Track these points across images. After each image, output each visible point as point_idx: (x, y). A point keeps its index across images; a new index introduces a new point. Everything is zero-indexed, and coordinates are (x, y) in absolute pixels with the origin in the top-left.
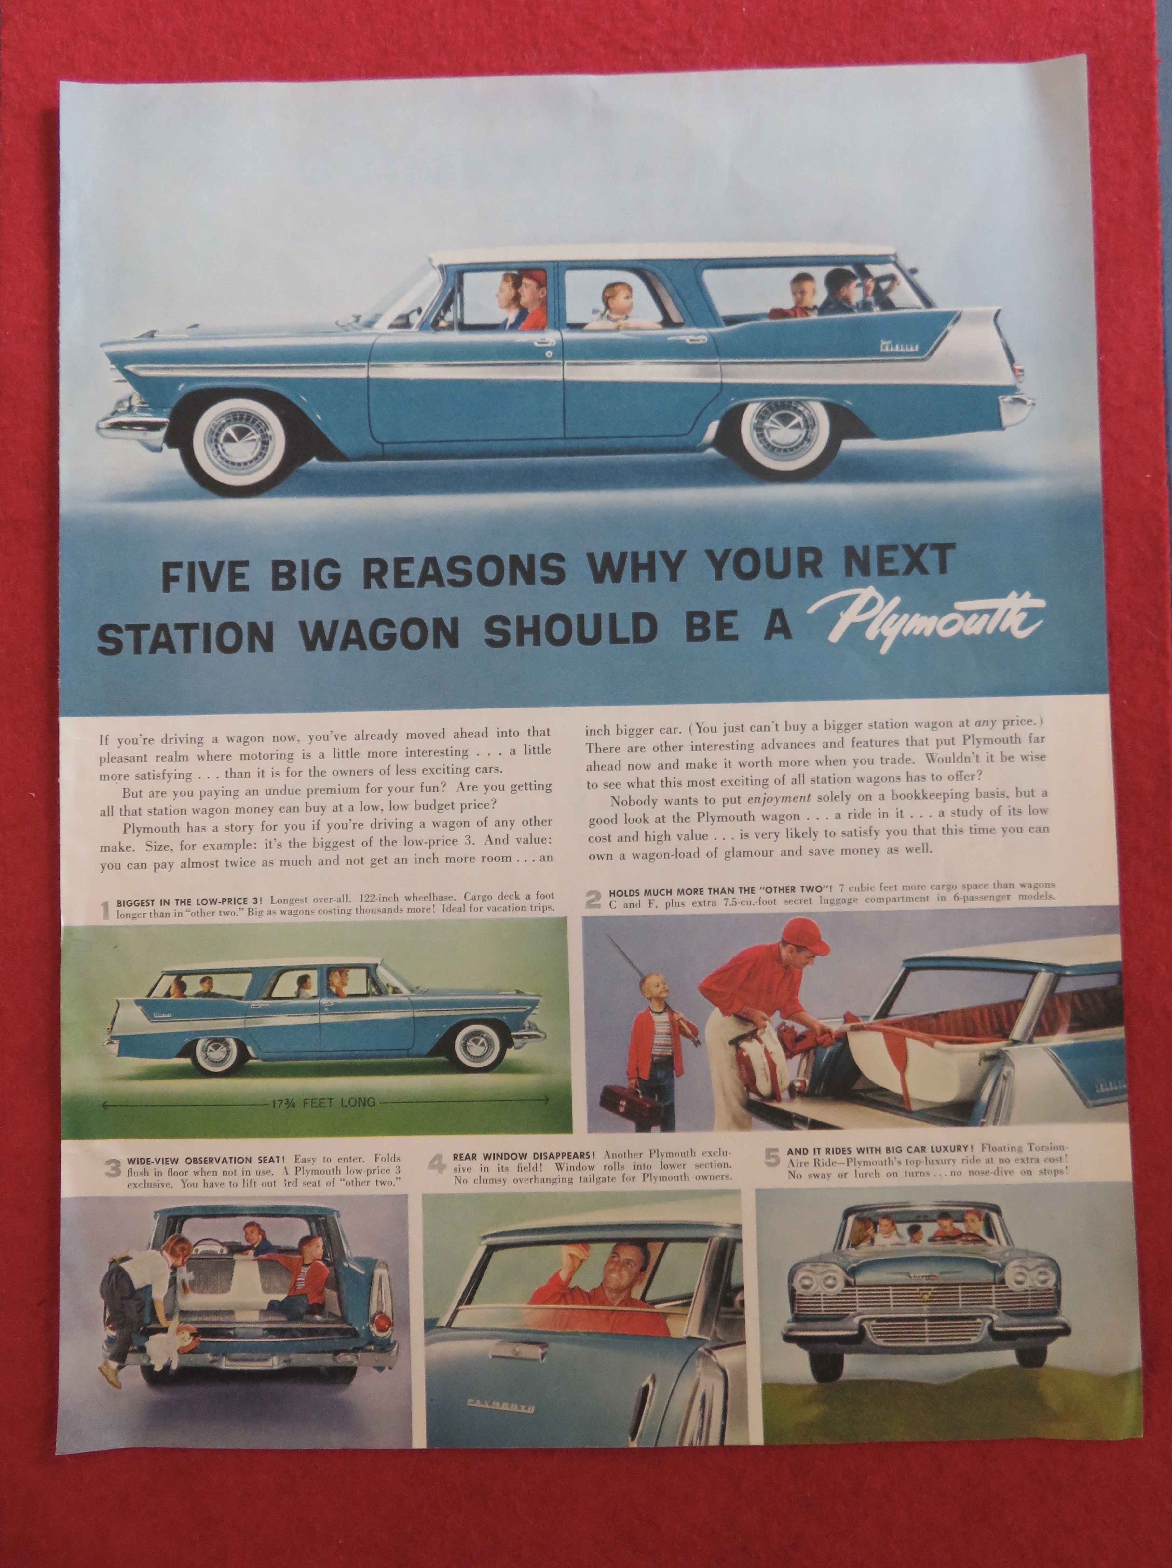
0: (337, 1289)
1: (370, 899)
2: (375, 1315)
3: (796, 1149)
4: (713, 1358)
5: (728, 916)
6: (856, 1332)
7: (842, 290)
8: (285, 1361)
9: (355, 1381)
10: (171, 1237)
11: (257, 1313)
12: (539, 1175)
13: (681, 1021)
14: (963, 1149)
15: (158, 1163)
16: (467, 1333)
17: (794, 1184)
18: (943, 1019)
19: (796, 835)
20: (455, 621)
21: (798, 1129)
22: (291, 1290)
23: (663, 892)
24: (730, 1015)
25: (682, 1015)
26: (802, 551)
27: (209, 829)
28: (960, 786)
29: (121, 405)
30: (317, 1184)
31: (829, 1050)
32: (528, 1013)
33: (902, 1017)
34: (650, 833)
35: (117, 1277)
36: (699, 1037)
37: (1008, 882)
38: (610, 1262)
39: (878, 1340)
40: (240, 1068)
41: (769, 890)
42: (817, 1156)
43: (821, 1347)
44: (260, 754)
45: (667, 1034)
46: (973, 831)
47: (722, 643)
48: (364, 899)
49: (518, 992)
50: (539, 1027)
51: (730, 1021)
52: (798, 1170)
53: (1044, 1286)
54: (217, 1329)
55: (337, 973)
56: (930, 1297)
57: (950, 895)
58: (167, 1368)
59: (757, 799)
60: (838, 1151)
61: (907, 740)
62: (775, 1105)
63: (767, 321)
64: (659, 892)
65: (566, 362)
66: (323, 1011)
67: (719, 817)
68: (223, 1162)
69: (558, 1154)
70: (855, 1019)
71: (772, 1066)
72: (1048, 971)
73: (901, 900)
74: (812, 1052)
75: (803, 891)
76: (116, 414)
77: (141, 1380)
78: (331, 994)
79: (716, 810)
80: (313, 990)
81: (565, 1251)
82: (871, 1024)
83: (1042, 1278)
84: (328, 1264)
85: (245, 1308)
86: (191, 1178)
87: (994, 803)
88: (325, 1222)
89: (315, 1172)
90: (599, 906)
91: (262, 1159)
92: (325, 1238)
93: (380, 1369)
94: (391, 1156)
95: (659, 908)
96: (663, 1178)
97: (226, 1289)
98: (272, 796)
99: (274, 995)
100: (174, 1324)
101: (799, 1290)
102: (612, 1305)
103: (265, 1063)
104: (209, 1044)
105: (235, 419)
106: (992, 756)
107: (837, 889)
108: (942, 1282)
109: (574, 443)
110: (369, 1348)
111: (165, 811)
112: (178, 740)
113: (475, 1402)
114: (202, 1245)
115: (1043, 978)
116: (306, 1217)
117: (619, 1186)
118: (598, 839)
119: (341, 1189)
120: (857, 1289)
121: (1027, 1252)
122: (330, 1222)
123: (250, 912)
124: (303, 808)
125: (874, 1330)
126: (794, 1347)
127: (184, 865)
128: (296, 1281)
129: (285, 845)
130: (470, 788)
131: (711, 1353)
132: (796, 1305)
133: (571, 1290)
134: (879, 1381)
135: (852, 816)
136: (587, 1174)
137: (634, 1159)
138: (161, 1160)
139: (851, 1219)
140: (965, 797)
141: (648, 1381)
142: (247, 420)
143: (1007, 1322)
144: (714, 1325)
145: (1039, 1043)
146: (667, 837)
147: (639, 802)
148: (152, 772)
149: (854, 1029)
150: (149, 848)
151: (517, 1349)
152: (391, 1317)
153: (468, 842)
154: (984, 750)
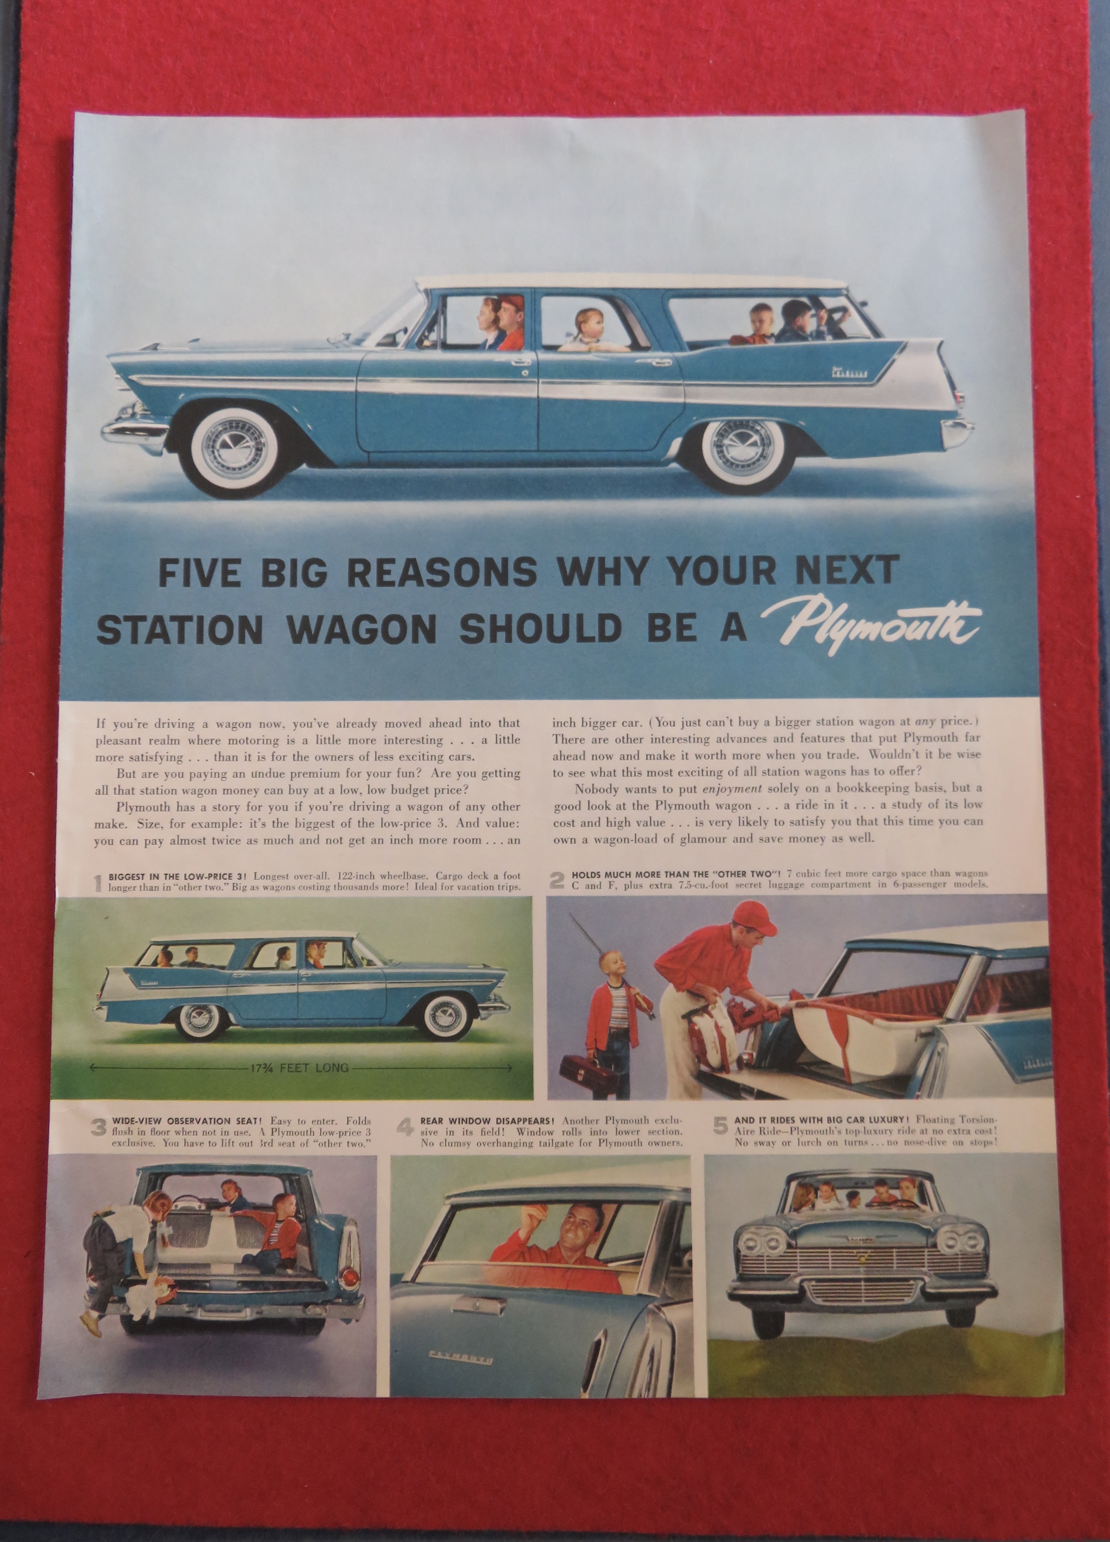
0: (309, 1245)
1: (348, 876)
2: (344, 1270)
3: (743, 1118)
4: (661, 1314)
5: (683, 898)
6: (796, 1292)
7: (797, 319)
8: (257, 1313)
9: (324, 1333)
10: (152, 1193)
11: (232, 1266)
12: (502, 1139)
13: (637, 996)
14: (899, 1120)
15: (141, 1123)
16: (430, 1288)
17: (741, 1150)
18: (882, 997)
19: (748, 823)
20: (432, 618)
21: (745, 1099)
22: (263, 1247)
23: (623, 875)
24: (683, 991)
25: (638, 990)
26: (757, 560)
27: (198, 808)
28: (901, 781)
29: (125, 412)
30: (292, 1144)
32: (494, 986)
33: (845, 995)
34: (611, 819)
35: (99, 1231)
36: (654, 1011)
37: (944, 870)
38: (566, 1222)
39: (818, 1299)
40: (221, 1034)
41: (721, 874)
42: (762, 1125)
43: (763, 1305)
44: (247, 739)
45: (624, 1007)
46: (913, 822)
47: (682, 643)
48: (342, 876)
49: (485, 966)
50: (504, 999)
51: (683, 996)
52: (745, 1138)
53: (974, 1250)
54: (194, 1281)
55: (315, 946)
56: (867, 1260)
57: (890, 882)
58: (145, 1318)
59: (712, 789)
60: (782, 1120)
61: (853, 736)
62: (724, 1076)
64: (619, 875)
65: (541, 380)
66: (301, 981)
67: (676, 805)
68: (203, 1123)
69: (519, 1120)
70: (800, 996)
71: (722, 1039)
72: (980, 955)
73: (844, 885)
74: (759, 1027)
75: (753, 876)
76: (120, 420)
77: (120, 1330)
78: (308, 966)
79: (673, 798)
80: (292, 961)
81: (524, 1211)
82: (816, 1001)
83: (972, 1242)
84: (301, 1221)
85: (220, 1261)
86: (172, 1137)
87: (932, 797)
88: (298, 1181)
89: (289, 1133)
90: (562, 887)
91: (240, 1120)
92: (299, 1196)
93: (348, 1321)
94: (362, 1119)
95: (619, 889)
96: (617, 1144)
97: (203, 1243)
98: (257, 779)
99: (255, 965)
100: (152, 1277)
101: (744, 1251)
102: (567, 1263)
103: (245, 1029)
104: (193, 1011)
105: (231, 427)
106: (931, 753)
107: (784, 874)
108: (878, 1245)
109: (547, 456)
110: (337, 1301)
111: (156, 791)
112: (171, 725)
113: (436, 1354)
114: (182, 1201)
115: (976, 961)
116: (280, 1176)
117: (576, 1150)
118: (563, 824)
119: (314, 1150)
120: (798, 1251)
121: (958, 1218)
122: (303, 1181)
123: (235, 887)
124: (286, 791)
125: (814, 1290)
126: (738, 1305)
127: (173, 842)
128: (270, 1236)
129: (269, 824)
131: (660, 1310)
132: (741, 1265)
133: (530, 1248)
134: (818, 1339)
135: (800, 806)
136: (546, 1138)
137: (591, 1125)
138: (145, 1120)
139: (794, 1184)
140: (906, 790)
141: (600, 1335)
142: (243, 428)
143: (938, 1284)
144: (663, 1283)
145: (971, 1021)
146: (627, 823)
147: (602, 791)
148: (145, 755)
149: (799, 1006)
150: (141, 826)
151: (478, 1304)
152: (358, 1271)
153: (441, 825)
154: (923, 747)
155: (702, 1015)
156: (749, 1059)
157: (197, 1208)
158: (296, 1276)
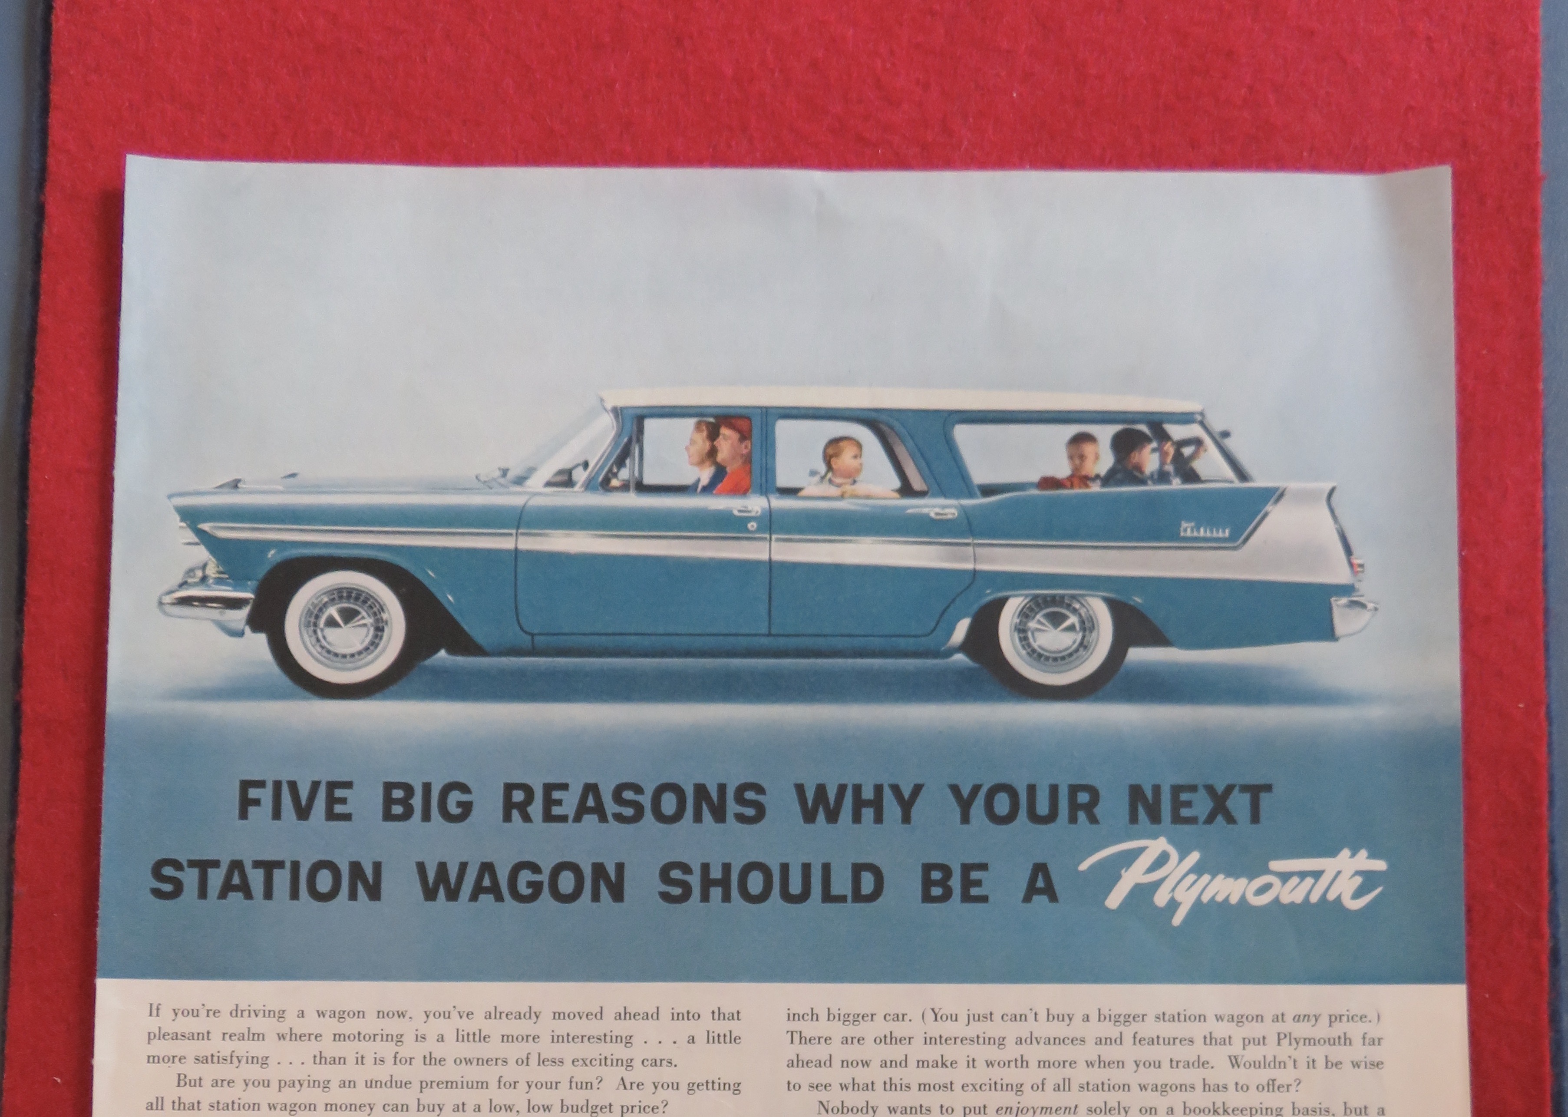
7: (1133, 455)
20: (620, 867)
26: (1074, 790)
28: (1272, 1100)
29: (192, 574)
44: (359, 1034)
47: (968, 905)
61: (1205, 1038)
63: (1035, 492)
65: (774, 536)
76: (185, 586)
98: (374, 1090)
106: (1314, 1061)
109: (782, 642)
111: (230, 1106)
112: (252, 1013)
124: (413, 1106)
130: (634, 1086)
140: (1279, 1113)
142: (357, 599)
148: (216, 1054)
154: (1304, 1053)
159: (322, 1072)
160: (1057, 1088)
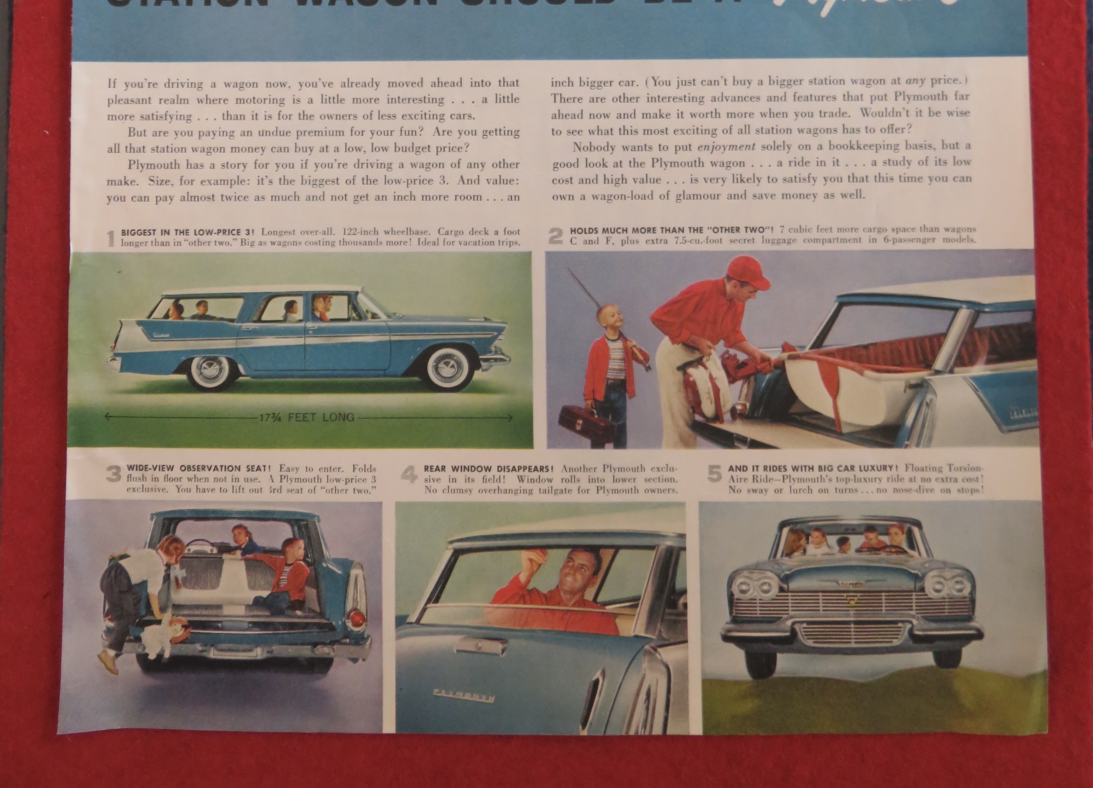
0: (317, 587)
1: (353, 232)
2: (351, 611)
3: (736, 467)
4: (658, 655)
5: (679, 253)
6: (788, 634)
8: (268, 652)
9: (332, 671)
10: (166, 537)
11: (243, 607)
12: (503, 486)
13: (634, 349)
14: (888, 468)
15: (155, 470)
16: (434, 629)
17: (735, 498)
18: (871, 349)
19: (742, 180)
21: (738, 448)
22: (274, 588)
23: (619, 231)
24: (678, 344)
25: (634, 343)
27: (207, 166)
28: (891, 138)
30: (300, 491)
31: (768, 376)
32: (495, 338)
33: (836, 347)
34: (608, 176)
35: (116, 573)
36: (650, 363)
37: (933, 226)
38: (565, 567)
39: (809, 641)
40: (231, 385)
41: (716, 230)
42: (755, 473)
43: (756, 647)
44: (254, 98)
45: (621, 360)
46: (903, 179)
47: (677, 4)
48: (347, 232)
49: (486, 319)
50: (504, 351)
51: (678, 348)
52: (738, 486)
53: (960, 594)
54: (206, 621)
55: (321, 299)
56: (856, 603)
57: (880, 237)
58: (160, 656)
59: (707, 147)
60: (775, 469)
61: (844, 95)
62: (718, 425)
64: (616, 230)
66: (308, 334)
67: (671, 163)
68: (214, 470)
69: (520, 468)
70: (793, 349)
71: (716, 390)
72: (968, 308)
73: (836, 241)
74: (752, 378)
75: (746, 232)
77: (136, 668)
78: (315, 319)
79: (669, 156)
80: (299, 314)
81: (524, 555)
82: (807, 353)
83: (959, 587)
84: (309, 564)
85: (232, 603)
86: (185, 484)
87: (921, 154)
88: (307, 525)
89: (298, 480)
90: (561, 242)
91: (250, 467)
92: (306, 540)
93: (355, 660)
94: (368, 467)
95: (616, 244)
96: (616, 491)
97: (215, 586)
98: (264, 137)
99: (263, 318)
100: (167, 617)
101: (737, 595)
102: (566, 605)
103: (255, 380)
104: (204, 362)
106: (920, 112)
107: (777, 229)
108: (866, 589)
110: (344, 641)
111: (166, 149)
112: (180, 85)
113: (440, 692)
114: (195, 545)
115: (964, 314)
116: (288, 521)
117: (575, 497)
118: (561, 181)
119: (321, 496)
120: (790, 594)
121: (944, 563)
122: (311, 526)
123: (243, 242)
124: (292, 148)
125: (805, 632)
126: (731, 647)
127: (183, 199)
128: (280, 579)
129: (276, 181)
130: (446, 133)
131: (656, 650)
132: (734, 608)
133: (530, 592)
134: (808, 679)
135: (793, 164)
136: (546, 486)
137: (588, 474)
138: (158, 467)
139: (786, 530)
140: (896, 148)
141: (598, 675)
143: (926, 627)
144: (659, 625)
145: (958, 373)
146: (624, 179)
147: (599, 148)
148: (155, 114)
149: (791, 358)
150: (152, 183)
151: (480, 645)
152: (365, 614)
153: (442, 182)
154: (914, 105)
155: (696, 367)
156: (741, 410)
157: (209, 552)
158: (305, 617)
159: (229, 125)
160: (741, 132)
